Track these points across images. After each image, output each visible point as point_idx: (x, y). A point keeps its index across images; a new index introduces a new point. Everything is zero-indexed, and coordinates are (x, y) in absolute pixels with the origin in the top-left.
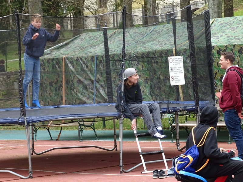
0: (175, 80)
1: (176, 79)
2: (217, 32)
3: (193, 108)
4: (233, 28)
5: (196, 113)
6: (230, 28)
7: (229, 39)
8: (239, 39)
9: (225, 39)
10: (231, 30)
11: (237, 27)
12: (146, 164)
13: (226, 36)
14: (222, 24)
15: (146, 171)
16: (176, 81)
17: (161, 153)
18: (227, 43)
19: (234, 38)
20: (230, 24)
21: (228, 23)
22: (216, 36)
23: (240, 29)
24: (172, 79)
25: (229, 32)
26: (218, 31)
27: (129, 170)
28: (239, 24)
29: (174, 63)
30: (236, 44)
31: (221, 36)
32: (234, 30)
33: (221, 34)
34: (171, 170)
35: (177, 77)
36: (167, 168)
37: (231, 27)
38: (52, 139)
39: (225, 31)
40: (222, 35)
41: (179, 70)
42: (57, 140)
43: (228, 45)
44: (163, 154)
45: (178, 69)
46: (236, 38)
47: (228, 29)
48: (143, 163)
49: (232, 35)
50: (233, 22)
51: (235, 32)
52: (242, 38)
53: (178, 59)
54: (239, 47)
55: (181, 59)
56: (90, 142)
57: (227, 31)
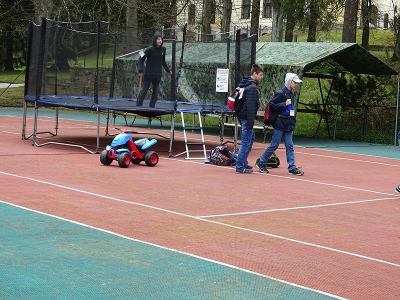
0: (220, 87)
6: (276, 51)
7: (274, 60)
8: (282, 61)
9: (271, 60)
10: (277, 53)
11: (282, 51)
12: (189, 152)
13: (272, 57)
14: (271, 47)
15: (188, 158)
16: (221, 89)
17: (203, 145)
18: (272, 63)
19: (278, 60)
20: (277, 48)
22: (264, 57)
23: (285, 53)
24: (218, 86)
26: (267, 53)
27: (176, 156)
28: (284, 49)
29: (221, 74)
30: (279, 64)
32: (280, 53)
34: (208, 159)
35: (222, 85)
36: (206, 157)
37: (278, 50)
38: (127, 125)
40: (269, 57)
41: (225, 80)
42: (131, 126)
43: (273, 65)
44: (204, 145)
45: (223, 79)
46: (280, 60)
48: (187, 151)
49: (277, 57)
50: (280, 47)
51: (280, 55)
52: (284, 61)
53: (225, 71)
55: (227, 72)
57: (274, 54)
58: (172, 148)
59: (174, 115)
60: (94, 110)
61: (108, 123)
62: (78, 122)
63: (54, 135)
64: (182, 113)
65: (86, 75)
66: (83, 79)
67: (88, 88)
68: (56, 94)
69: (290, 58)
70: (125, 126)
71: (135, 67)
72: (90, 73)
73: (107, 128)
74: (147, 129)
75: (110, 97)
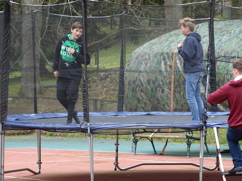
38: (155, 153)
42: (161, 154)
59: (204, 132)
60: (84, 131)
61: (117, 151)
62: (81, 152)
63: (35, 174)
64: (215, 129)
65: (102, 79)
66: (97, 86)
67: (102, 101)
68: (36, 112)
70: (153, 155)
71: (161, 62)
72: (107, 77)
73: (117, 158)
74: (185, 158)
75: (118, 111)
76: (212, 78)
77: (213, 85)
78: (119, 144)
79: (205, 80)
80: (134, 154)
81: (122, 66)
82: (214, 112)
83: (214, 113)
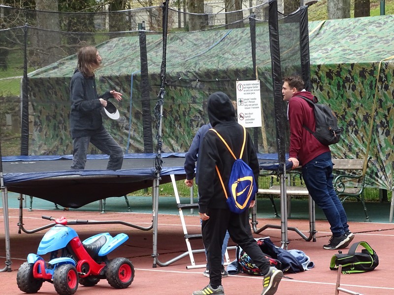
0: (245, 119)
1: (248, 118)
2: (327, 43)
3: (274, 166)
4: (352, 36)
5: (281, 174)
6: (347, 36)
7: (344, 54)
8: (360, 54)
9: (338, 53)
10: (348, 40)
11: (359, 35)
12: (194, 254)
13: (341, 49)
14: (335, 30)
16: (247, 121)
18: (340, 61)
19: (352, 52)
20: (349, 30)
21: (346, 28)
22: (324, 49)
23: (364, 38)
24: (241, 117)
25: (345, 43)
26: (329, 41)
27: (168, 263)
28: (362, 31)
29: (246, 92)
30: (355, 62)
31: (332, 50)
32: (354, 40)
33: (333, 46)
34: (233, 264)
35: (250, 114)
36: (228, 260)
37: (350, 35)
38: (57, 208)
39: (339, 41)
40: (334, 48)
41: (253, 103)
42: (65, 210)
43: (342, 64)
45: (251, 101)
46: (357, 52)
47: (344, 38)
49: (350, 48)
50: (354, 28)
51: (355, 43)
52: (365, 53)
53: (252, 86)
54: (359, 67)
55: (257, 86)
56: (117, 215)
57: (343, 42)
58: (158, 249)
59: (158, 181)
61: (21, 207)
64: (173, 176)
69: (376, 46)
73: (21, 217)
74: (99, 214)
75: (21, 155)
76: (145, 109)
77: (146, 118)
78: (23, 199)
79: (158, 111)
80: (30, 210)
81: (26, 95)
82: (148, 154)
83: (149, 156)
